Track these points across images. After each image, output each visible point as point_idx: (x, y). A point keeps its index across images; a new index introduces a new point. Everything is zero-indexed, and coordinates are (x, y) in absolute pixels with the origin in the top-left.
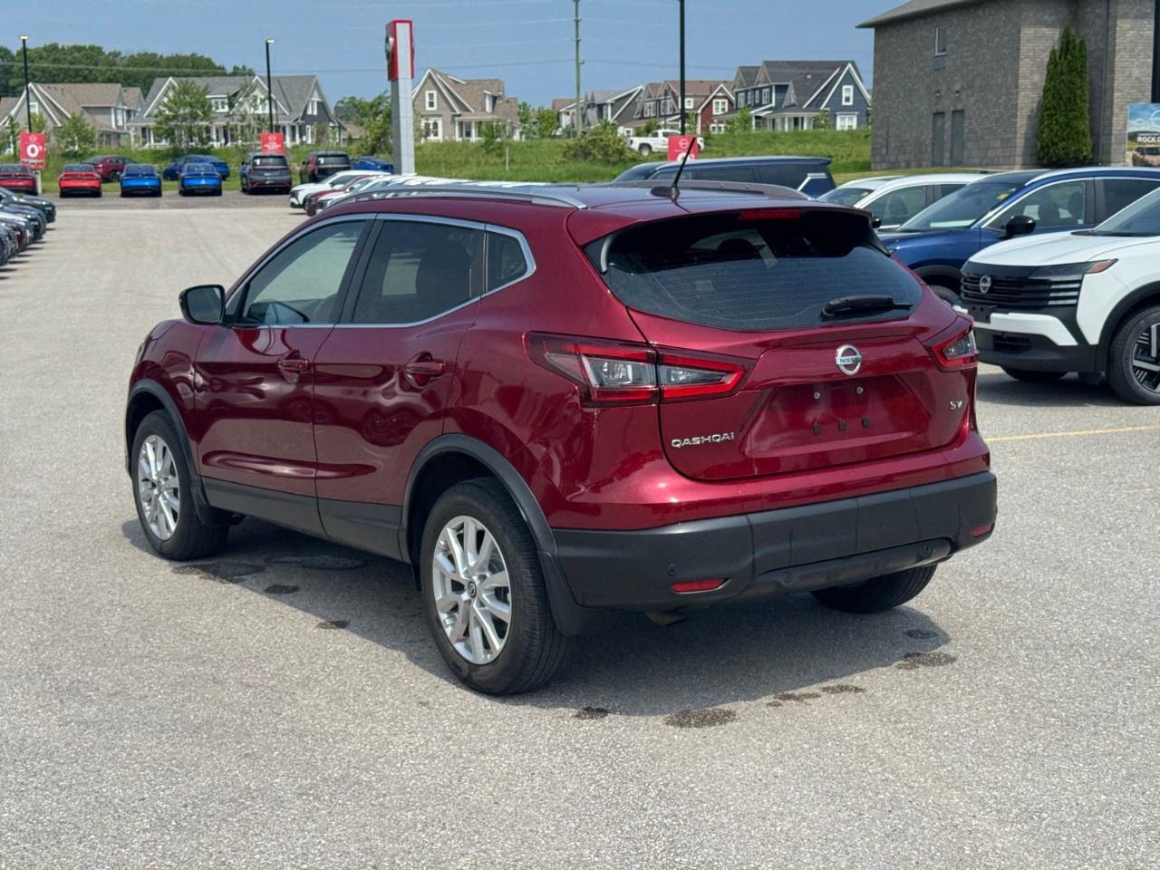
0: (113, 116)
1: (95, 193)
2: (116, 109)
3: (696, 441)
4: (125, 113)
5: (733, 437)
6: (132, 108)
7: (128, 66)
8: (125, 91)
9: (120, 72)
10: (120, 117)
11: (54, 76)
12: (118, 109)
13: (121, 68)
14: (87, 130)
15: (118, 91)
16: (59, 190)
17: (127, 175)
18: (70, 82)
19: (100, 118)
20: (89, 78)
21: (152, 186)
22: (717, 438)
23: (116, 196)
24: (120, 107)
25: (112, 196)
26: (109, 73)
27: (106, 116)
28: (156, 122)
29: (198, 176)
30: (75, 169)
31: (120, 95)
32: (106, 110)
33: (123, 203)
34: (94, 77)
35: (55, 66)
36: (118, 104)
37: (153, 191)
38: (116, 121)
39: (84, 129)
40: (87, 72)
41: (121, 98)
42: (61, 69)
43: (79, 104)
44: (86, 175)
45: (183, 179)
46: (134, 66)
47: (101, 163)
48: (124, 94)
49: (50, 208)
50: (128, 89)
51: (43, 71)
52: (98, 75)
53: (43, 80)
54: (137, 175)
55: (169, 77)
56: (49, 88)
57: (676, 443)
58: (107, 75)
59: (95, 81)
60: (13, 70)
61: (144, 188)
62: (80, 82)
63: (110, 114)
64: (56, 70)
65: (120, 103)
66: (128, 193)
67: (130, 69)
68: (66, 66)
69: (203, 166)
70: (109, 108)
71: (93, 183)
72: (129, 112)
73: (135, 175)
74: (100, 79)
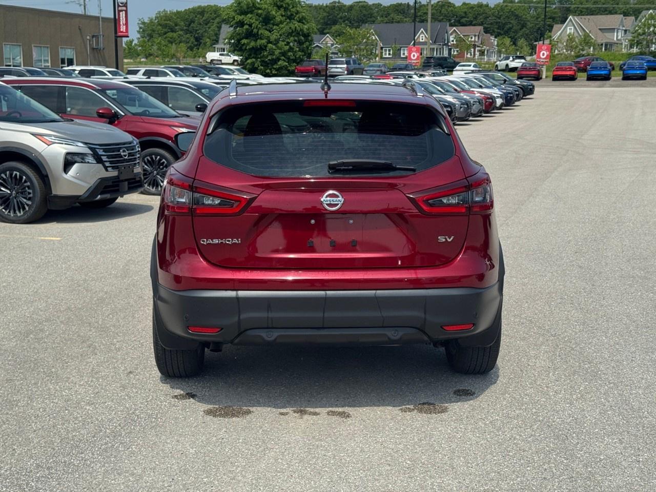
0: (616, 34)
1: (572, 78)
2: (618, 29)
3: (216, 241)
4: (623, 32)
5: (240, 242)
6: (627, 29)
7: (636, 4)
8: (625, 19)
9: (631, 8)
10: (620, 34)
11: (593, 11)
12: (619, 29)
13: (631, 6)
14: (591, 42)
15: (621, 19)
16: (552, 76)
17: (591, 68)
18: (601, 14)
19: (608, 35)
20: (612, 12)
21: (605, 74)
22: (229, 241)
23: (583, 80)
24: (621, 28)
25: (582, 80)
26: (625, 8)
27: (612, 34)
28: (632, 36)
29: (633, 68)
30: (563, 65)
31: (622, 21)
32: (612, 30)
33: (587, 84)
34: (615, 11)
35: (594, 6)
36: (619, 27)
37: (605, 77)
38: (617, 36)
39: (590, 42)
40: (612, 8)
41: (622, 24)
42: (598, 7)
43: (597, 27)
44: (568, 68)
45: (624, 70)
46: (640, 4)
47: (583, 61)
48: (624, 21)
49: (531, 87)
50: (627, 17)
51: (587, 9)
52: (618, 10)
53: (586, 14)
54: (597, 68)
55: (650, 10)
56: (581, 18)
57: (204, 242)
58: (623, 10)
59: (616, 13)
60: (571, 9)
61: (600, 75)
62: (607, 14)
63: (614, 32)
64: (595, 8)
65: (621, 26)
66: (591, 78)
67: (636, 6)
68: (600, 6)
69: (638, 62)
70: (614, 29)
71: (571, 73)
72: (626, 31)
73: (595, 68)
74: (619, 12)
